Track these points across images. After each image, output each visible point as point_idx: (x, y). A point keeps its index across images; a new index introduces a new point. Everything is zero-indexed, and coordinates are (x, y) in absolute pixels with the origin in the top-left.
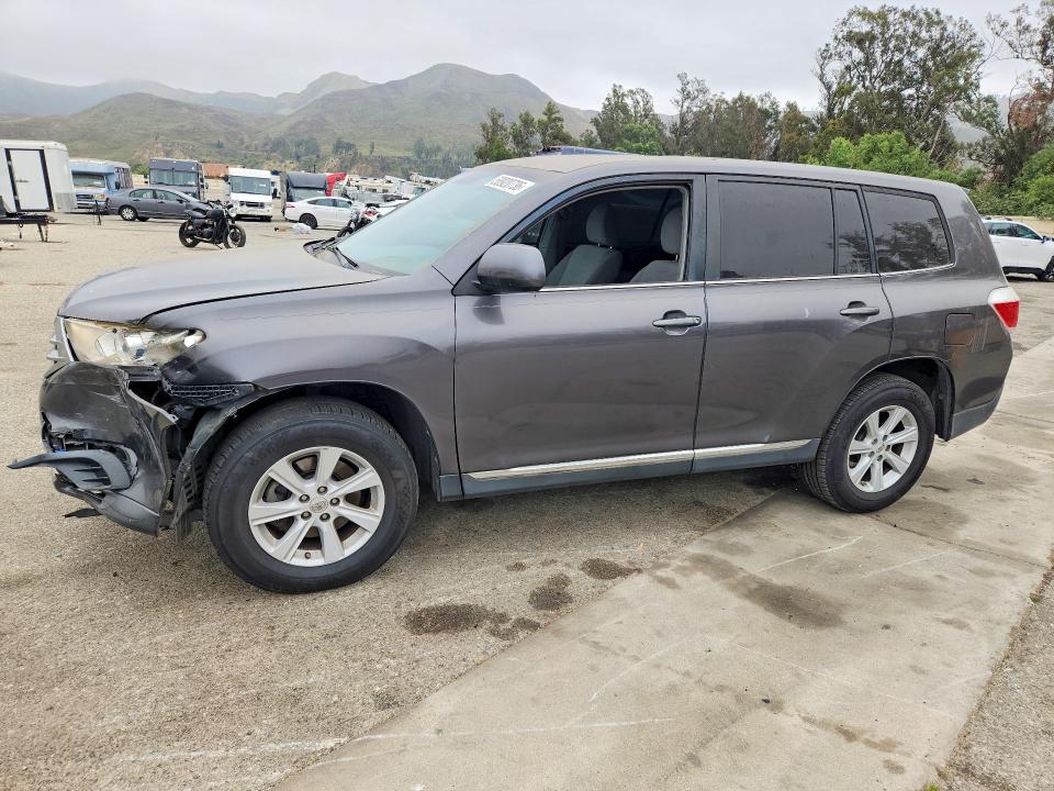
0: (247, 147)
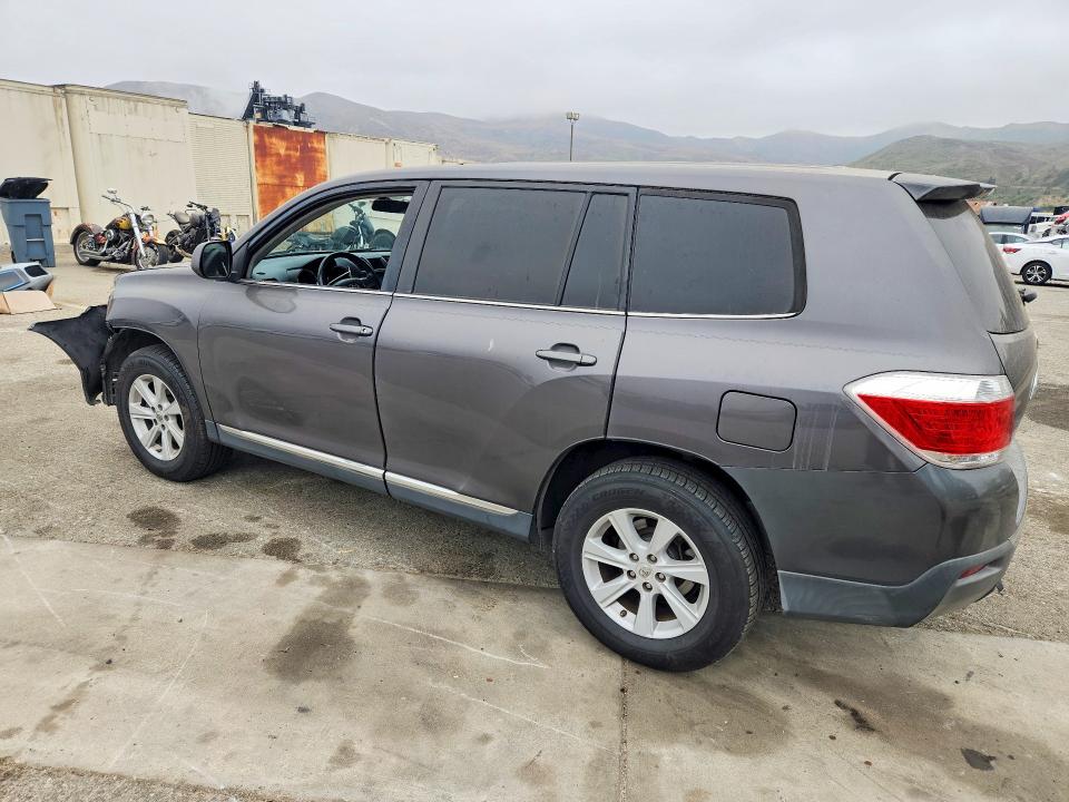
0: (1024, 182)
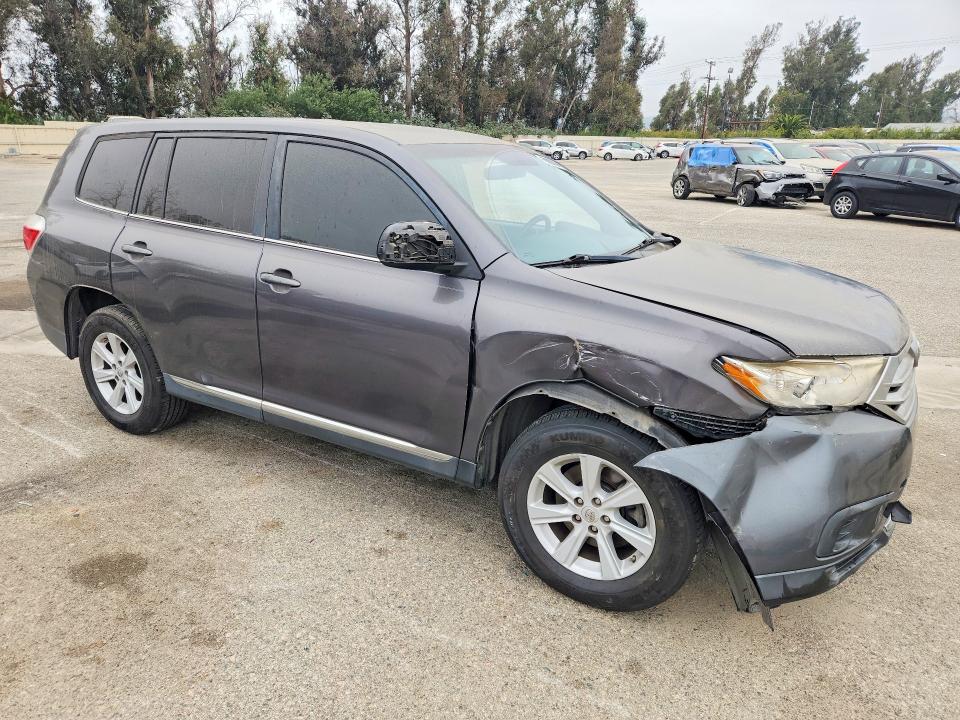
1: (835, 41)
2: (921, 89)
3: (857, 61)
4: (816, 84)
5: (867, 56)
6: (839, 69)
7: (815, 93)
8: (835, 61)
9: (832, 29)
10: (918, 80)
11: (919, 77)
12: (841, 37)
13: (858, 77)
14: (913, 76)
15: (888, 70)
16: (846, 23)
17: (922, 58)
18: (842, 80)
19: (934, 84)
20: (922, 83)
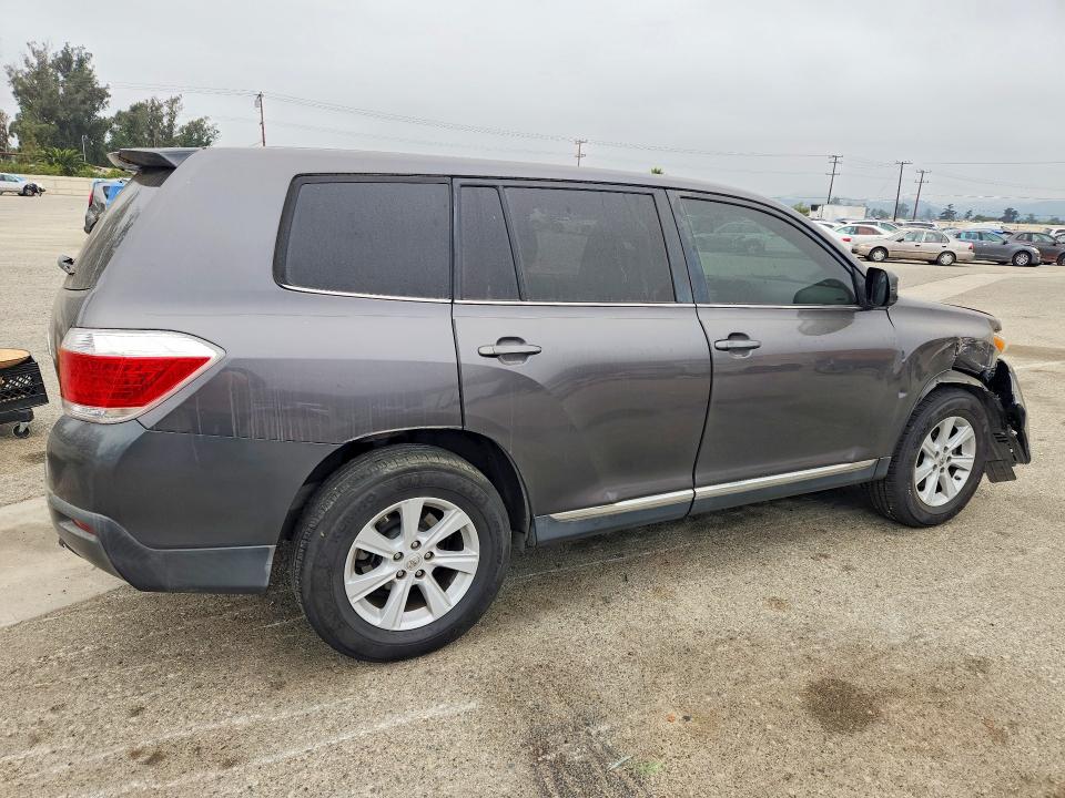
1: (69, 70)
2: (171, 132)
3: (100, 96)
4: (62, 115)
5: (109, 92)
6: (84, 102)
7: (62, 125)
8: (78, 92)
9: (60, 55)
10: (166, 124)
11: (165, 121)
12: (74, 66)
13: (106, 113)
14: (160, 119)
15: (134, 109)
16: (76, 52)
17: (162, 102)
18: (90, 114)
19: (182, 130)
20: (171, 126)
